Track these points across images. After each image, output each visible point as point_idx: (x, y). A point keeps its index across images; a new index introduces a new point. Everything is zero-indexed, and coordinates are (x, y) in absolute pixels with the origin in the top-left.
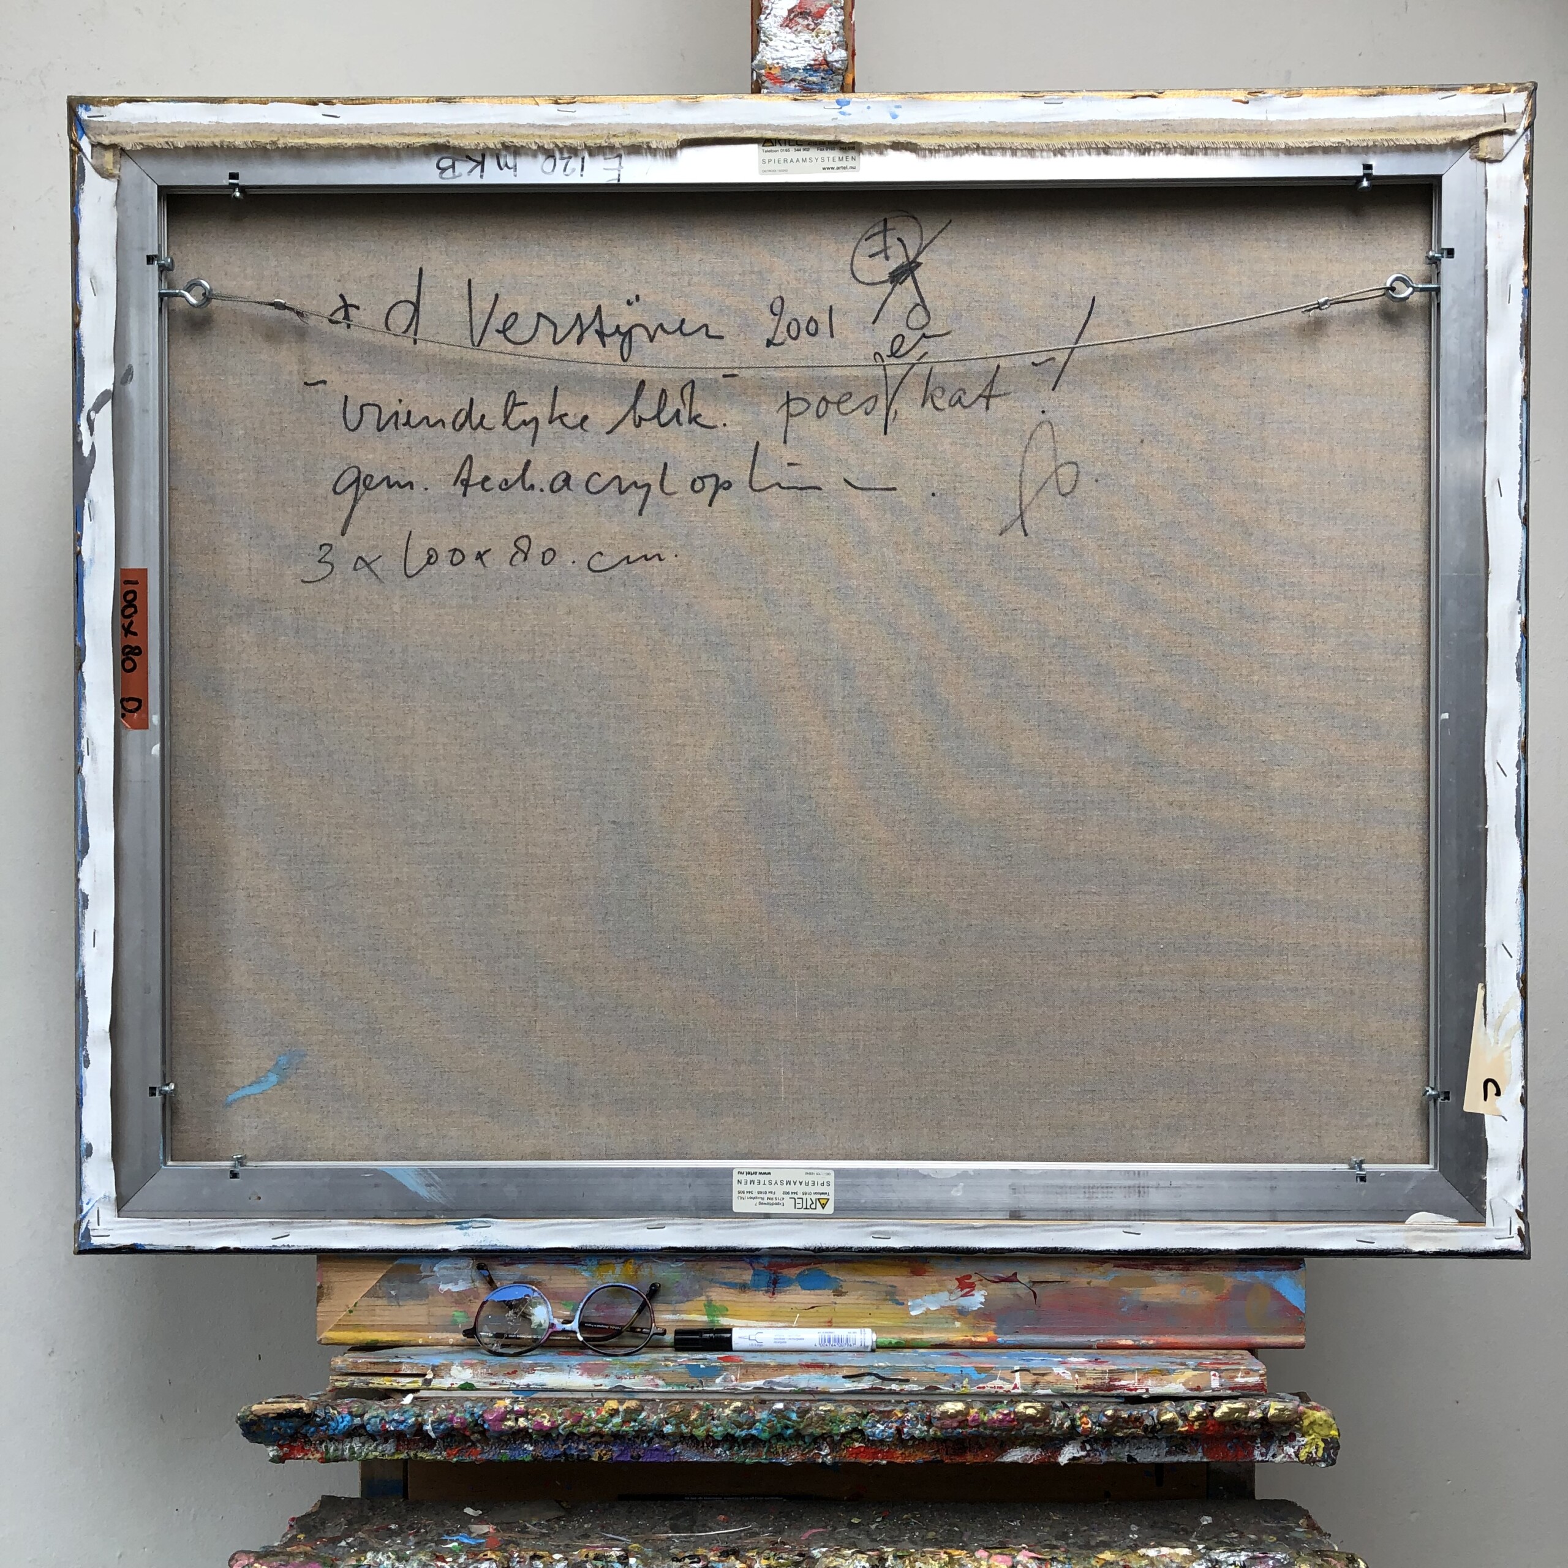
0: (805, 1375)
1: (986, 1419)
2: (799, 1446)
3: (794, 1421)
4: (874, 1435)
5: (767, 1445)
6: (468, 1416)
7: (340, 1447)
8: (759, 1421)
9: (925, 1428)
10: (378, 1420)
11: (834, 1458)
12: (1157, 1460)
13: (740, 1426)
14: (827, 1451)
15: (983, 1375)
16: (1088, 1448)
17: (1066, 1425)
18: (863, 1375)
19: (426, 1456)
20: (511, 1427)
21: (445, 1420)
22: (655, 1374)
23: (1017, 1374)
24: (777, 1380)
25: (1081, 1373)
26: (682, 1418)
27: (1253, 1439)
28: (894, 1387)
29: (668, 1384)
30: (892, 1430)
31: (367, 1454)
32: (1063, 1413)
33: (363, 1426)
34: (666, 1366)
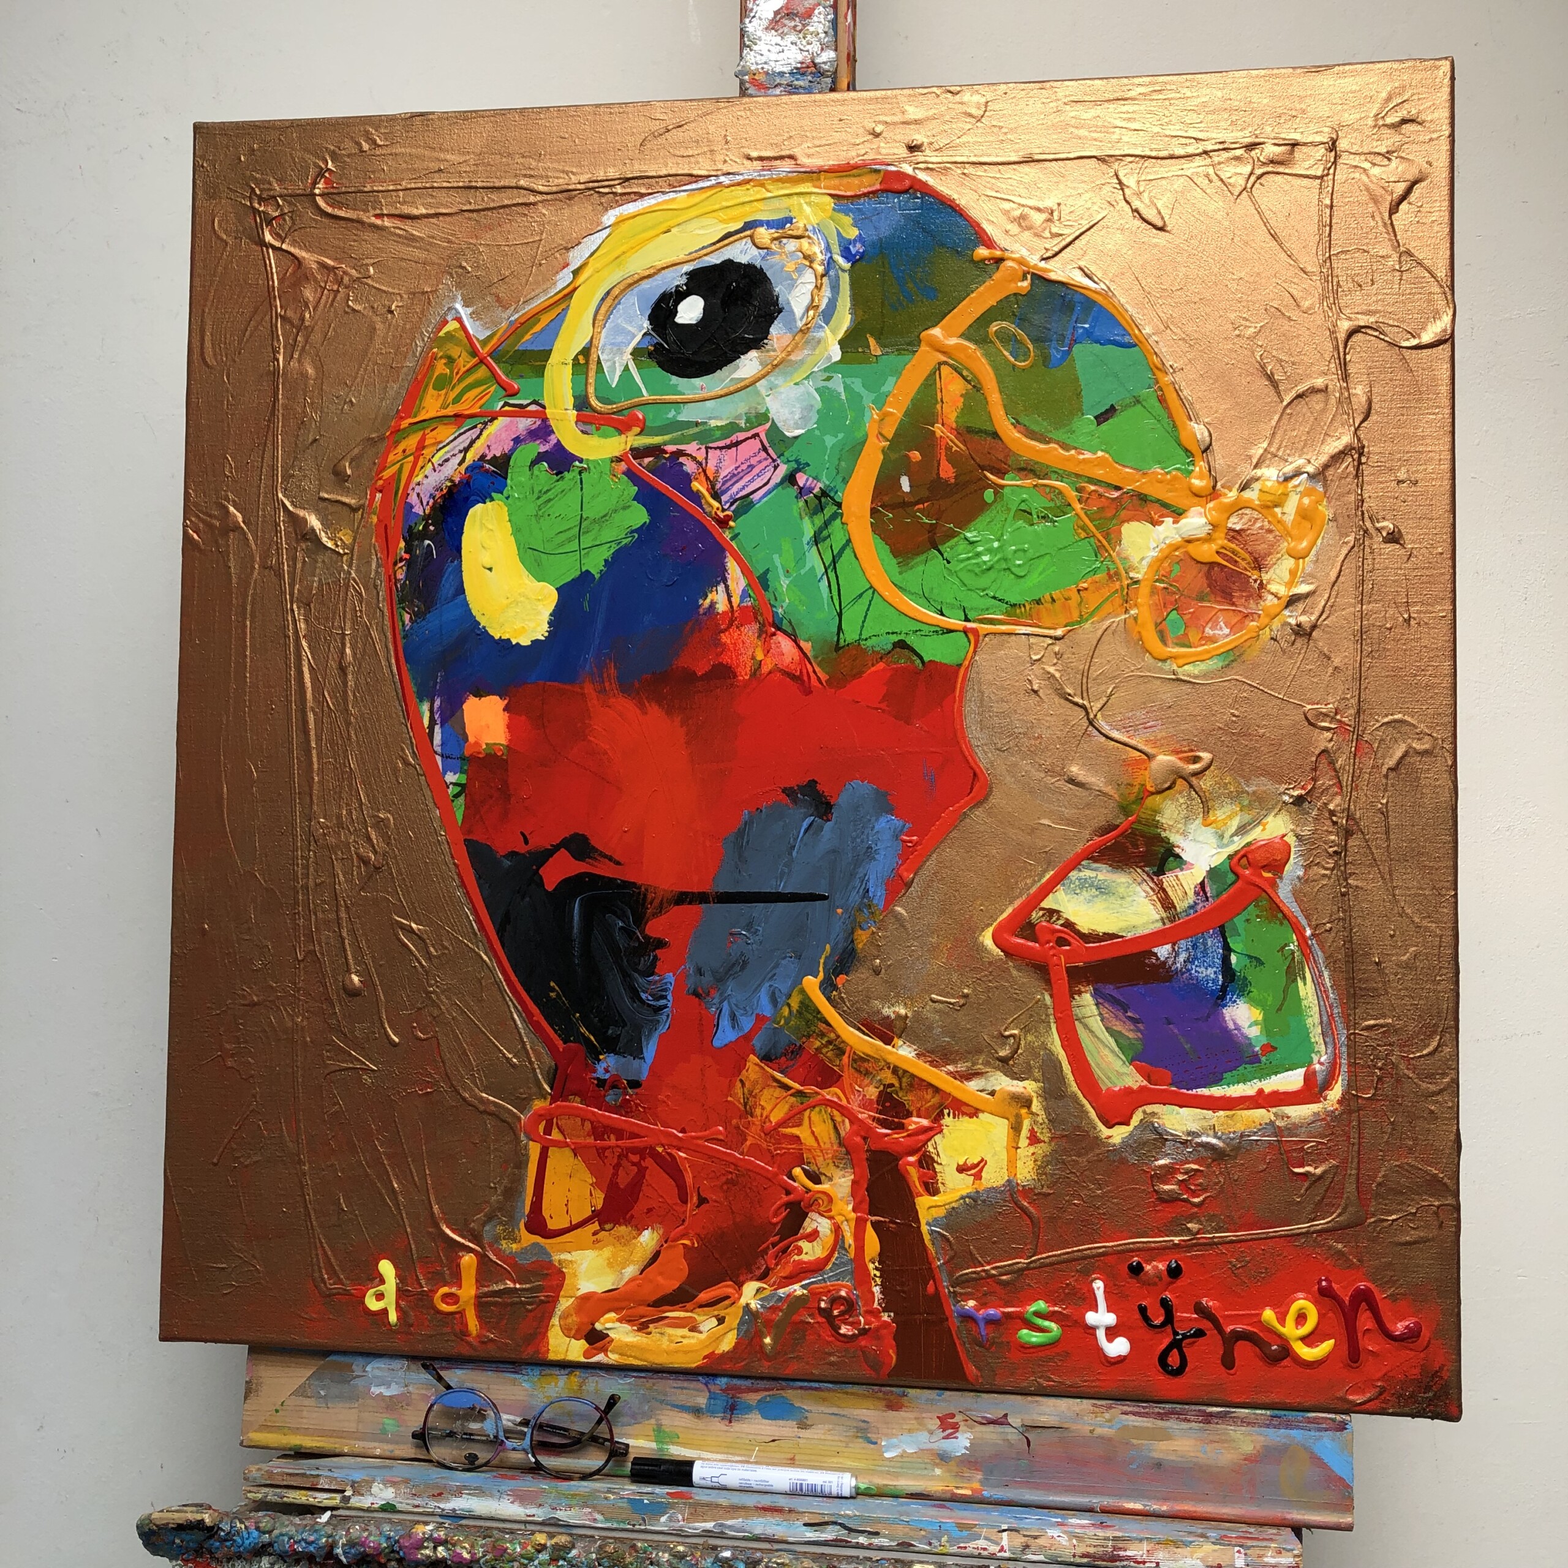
0: (762, 1520)
6: (383, 1541)
10: (287, 1538)
15: (965, 1533)
18: (827, 1523)
20: (428, 1557)
22: (594, 1507)
23: (1005, 1534)
24: (729, 1522)
25: (1079, 1538)
26: (614, 1560)
28: (862, 1540)
29: (607, 1520)
34: (606, 1498)
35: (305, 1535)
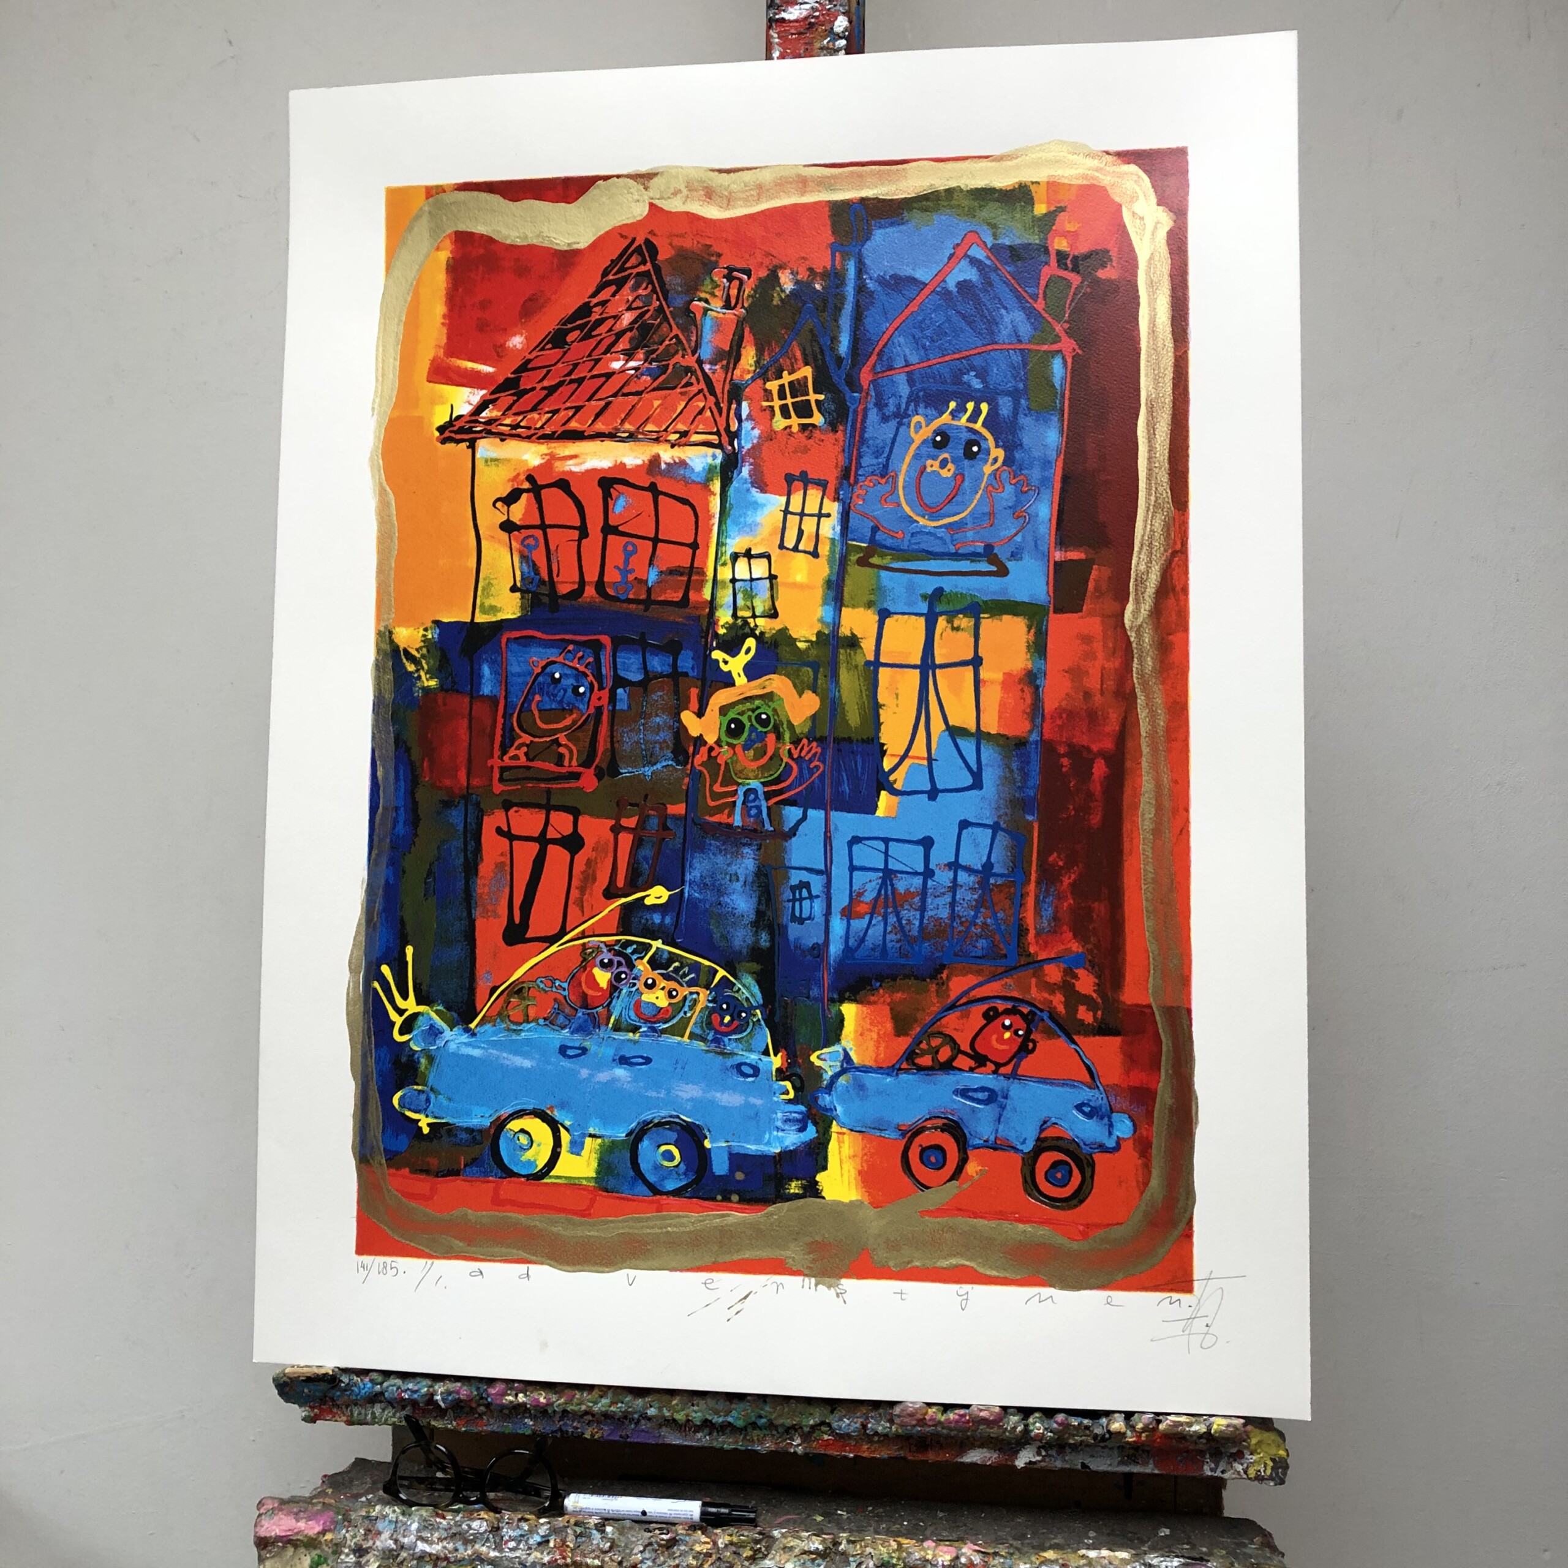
1: (943, 1418)
2: (773, 1435)
3: (766, 1411)
4: (840, 1428)
5: (743, 1432)
7: (363, 1411)
8: (735, 1410)
9: (887, 1425)
11: (805, 1448)
12: (1109, 1469)
13: (717, 1412)
14: (798, 1442)
16: (1044, 1453)
17: (1019, 1429)
19: (438, 1424)
21: (455, 1394)
27: (1202, 1453)
30: (858, 1425)
32: (1016, 1418)
33: (382, 1393)
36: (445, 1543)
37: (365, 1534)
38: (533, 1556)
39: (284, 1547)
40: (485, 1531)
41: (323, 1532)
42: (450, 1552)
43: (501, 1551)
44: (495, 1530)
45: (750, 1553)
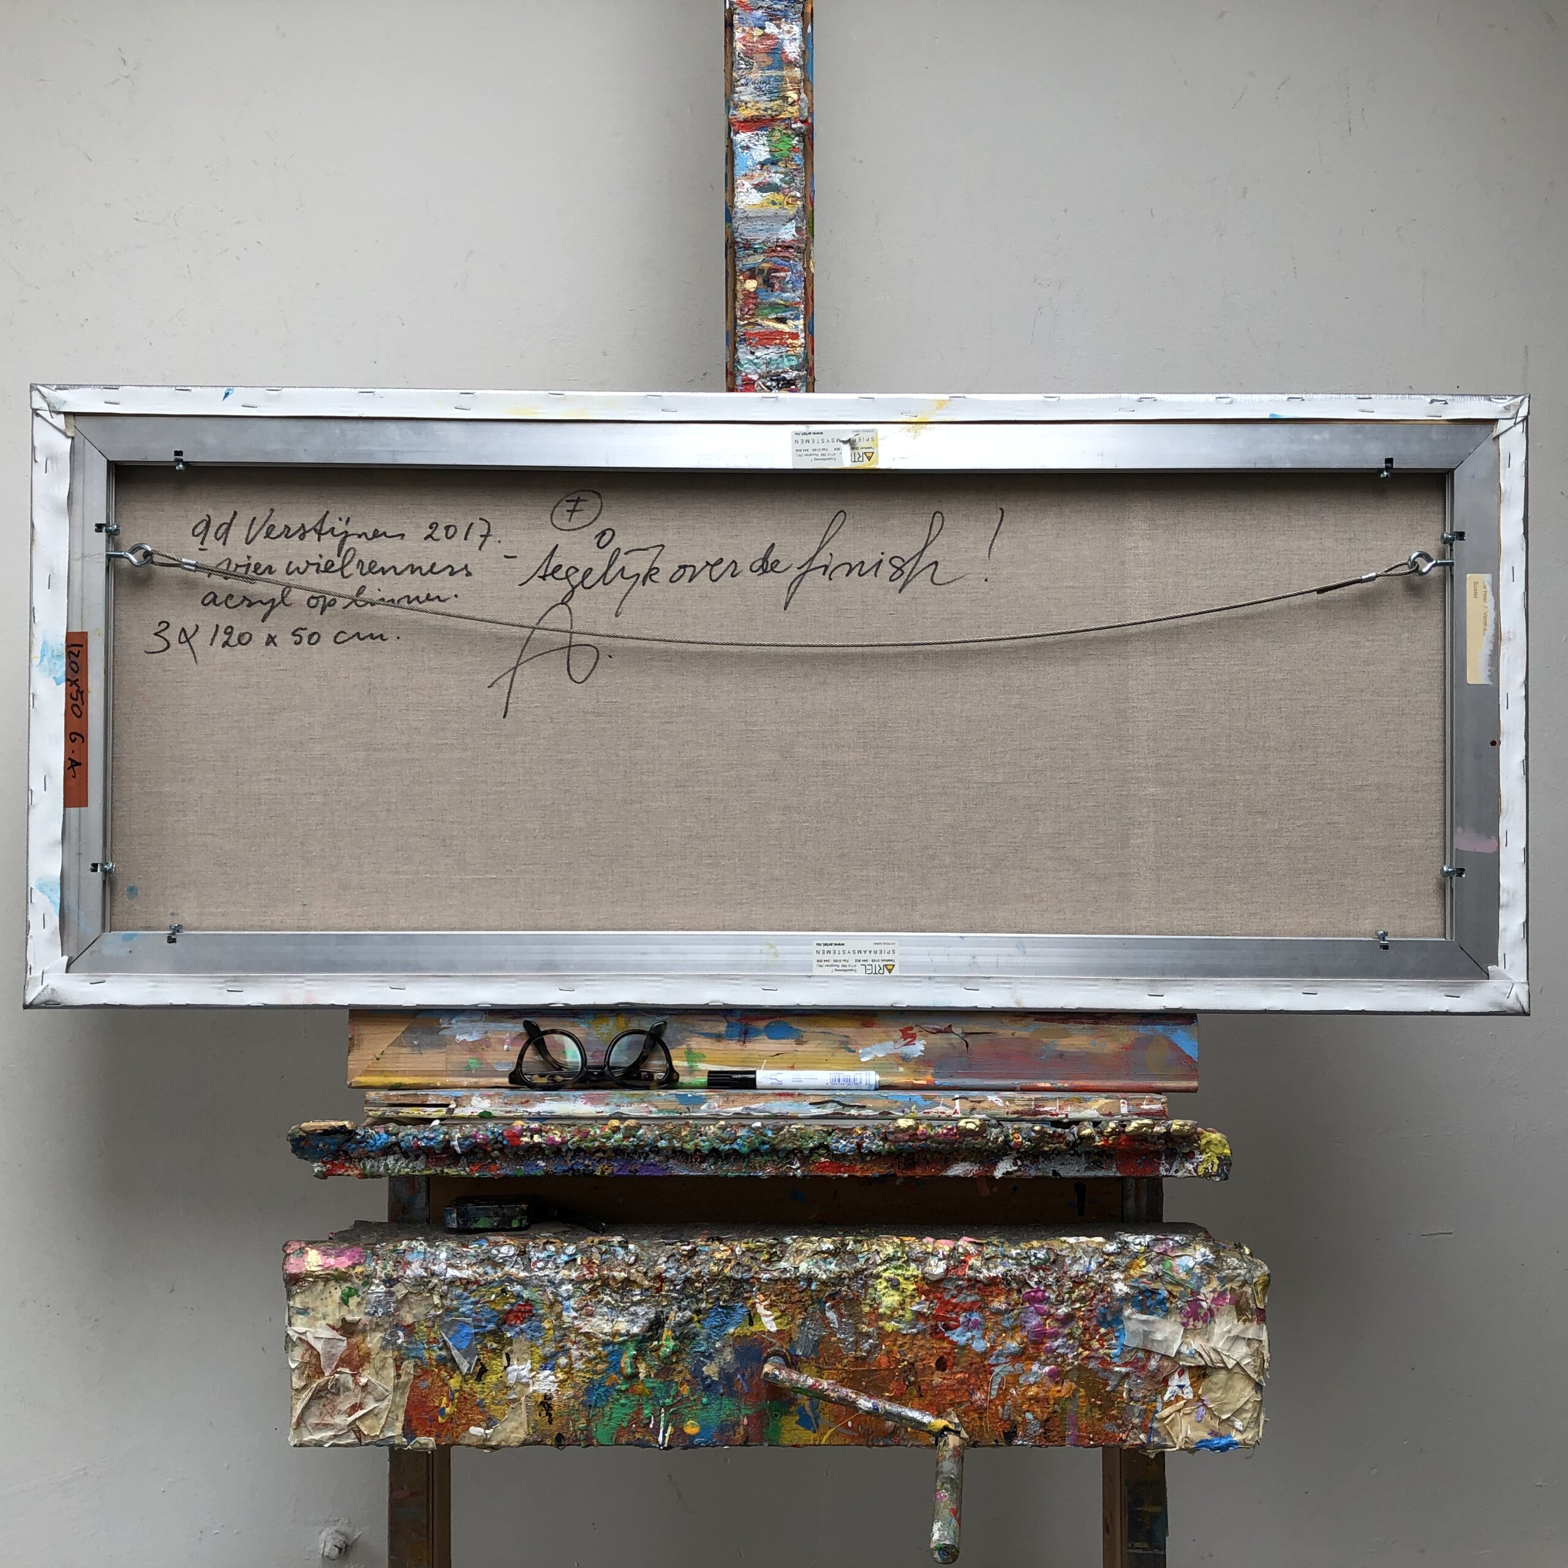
0: (778, 1103)
1: (932, 1133)
2: (774, 1161)
3: (769, 1137)
4: (837, 1149)
5: (746, 1160)
6: (489, 1134)
7: (376, 1164)
8: (740, 1137)
9: (881, 1143)
10: (411, 1138)
11: (803, 1172)
12: (1078, 1174)
13: (723, 1141)
14: (798, 1165)
15: (928, 1102)
16: (1019, 1163)
17: (1000, 1139)
18: (827, 1102)
19: (451, 1171)
20: (527, 1143)
21: (471, 1137)
22: (649, 1102)
23: (957, 1102)
24: (753, 1106)
25: (1011, 1101)
26: (674, 1135)
27: (1158, 1154)
28: (853, 1112)
29: (660, 1111)
30: (853, 1145)
31: (399, 1171)
32: (998, 1130)
33: (397, 1144)
34: (660, 1096)
35: (426, 1134)
36: (475, 1268)
37: (395, 1266)
38: (561, 1274)
39: (314, 1282)
40: (513, 1256)
41: (354, 1266)
42: (480, 1275)
43: (531, 1271)
44: (523, 1253)
45: (767, 1257)
